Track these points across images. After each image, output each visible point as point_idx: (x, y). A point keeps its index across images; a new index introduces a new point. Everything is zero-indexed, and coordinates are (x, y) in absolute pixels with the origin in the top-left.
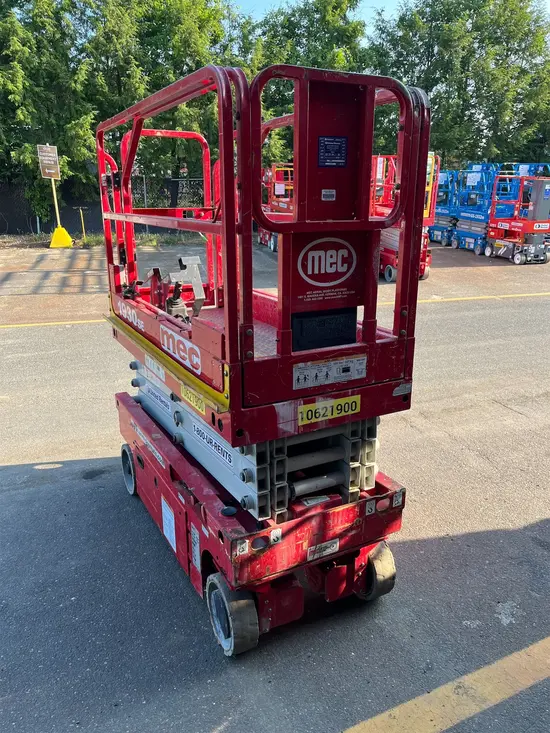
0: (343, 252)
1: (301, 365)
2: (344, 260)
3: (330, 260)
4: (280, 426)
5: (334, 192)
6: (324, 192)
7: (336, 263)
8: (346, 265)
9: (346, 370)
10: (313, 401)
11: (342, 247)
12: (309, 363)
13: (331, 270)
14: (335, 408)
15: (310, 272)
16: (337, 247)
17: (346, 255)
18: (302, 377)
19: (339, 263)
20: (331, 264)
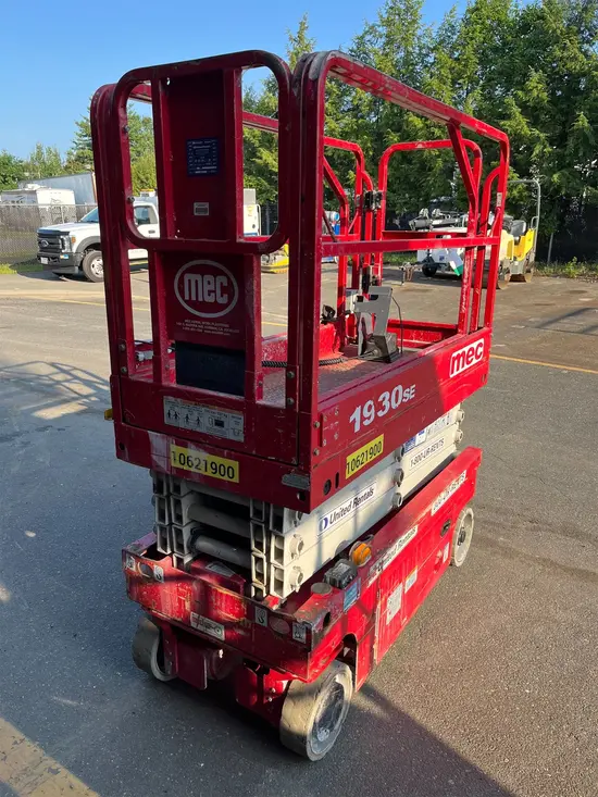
0: (222, 280)
1: (171, 399)
2: (224, 290)
3: (207, 288)
4: (154, 457)
5: (207, 205)
6: (196, 205)
7: (215, 292)
8: (226, 296)
9: (219, 424)
10: (186, 446)
11: (222, 273)
12: (179, 400)
13: (210, 299)
14: (209, 466)
15: (187, 298)
16: (216, 272)
17: (225, 284)
18: (172, 413)
19: (219, 292)
20: (210, 292)
